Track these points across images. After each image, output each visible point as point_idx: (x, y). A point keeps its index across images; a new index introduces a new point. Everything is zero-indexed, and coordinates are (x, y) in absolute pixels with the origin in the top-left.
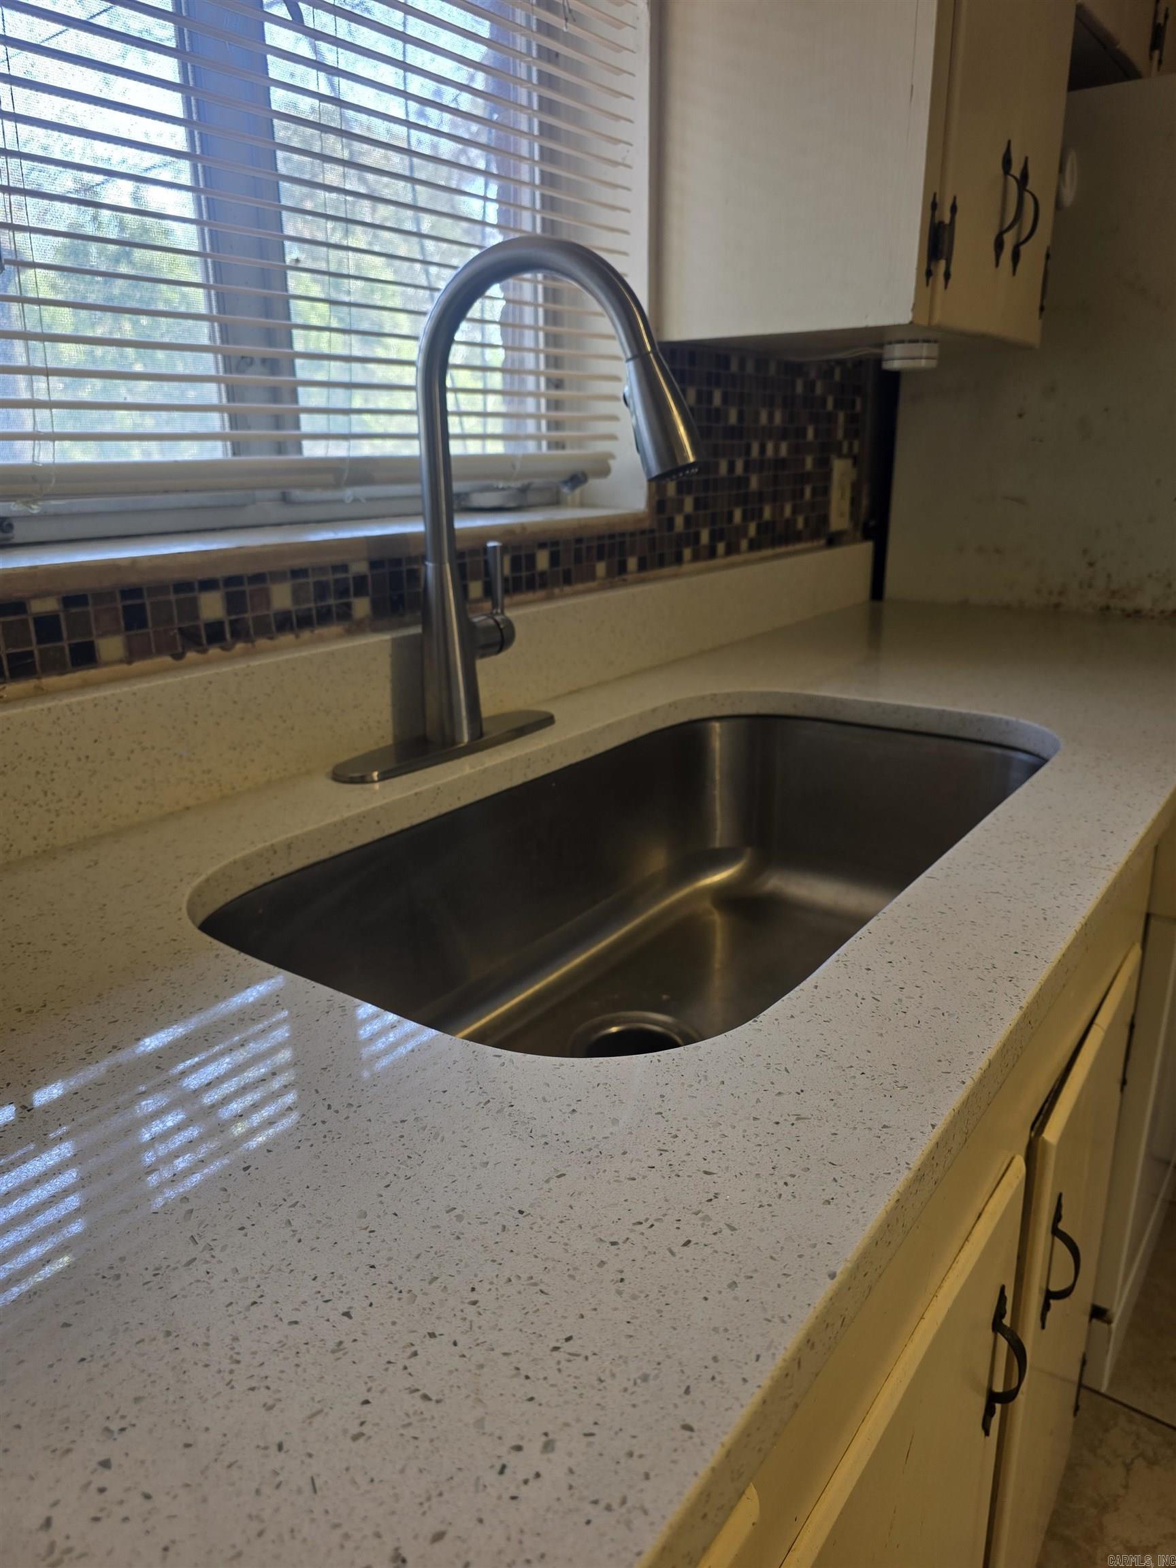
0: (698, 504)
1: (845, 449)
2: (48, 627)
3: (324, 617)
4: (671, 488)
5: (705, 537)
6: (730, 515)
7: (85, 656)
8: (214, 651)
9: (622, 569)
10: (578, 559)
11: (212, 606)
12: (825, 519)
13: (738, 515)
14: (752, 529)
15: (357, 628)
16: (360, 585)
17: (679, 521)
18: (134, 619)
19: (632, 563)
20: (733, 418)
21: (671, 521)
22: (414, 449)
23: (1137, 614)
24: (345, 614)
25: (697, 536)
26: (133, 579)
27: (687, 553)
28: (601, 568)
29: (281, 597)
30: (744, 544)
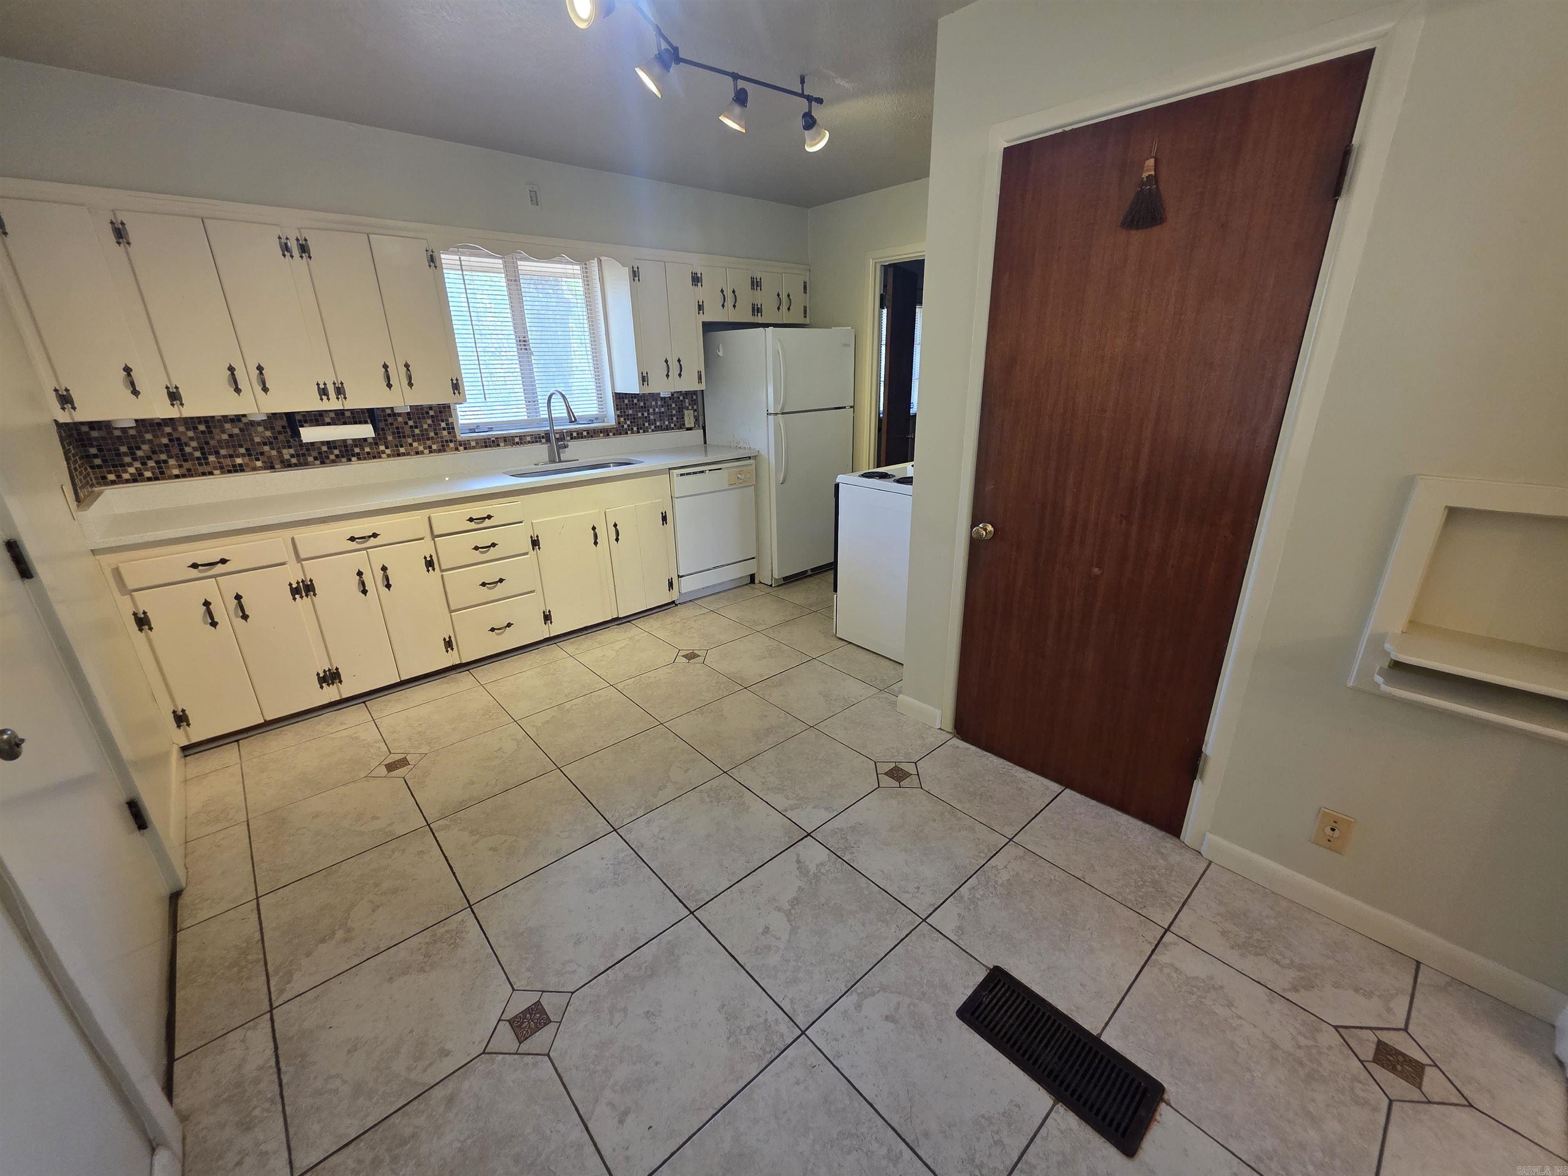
0: (631, 422)
1: (690, 407)
2: (493, 441)
3: (537, 442)
4: (622, 419)
5: (635, 429)
6: (644, 425)
7: (498, 445)
8: (518, 446)
9: (608, 435)
10: (595, 433)
11: (517, 440)
12: (684, 424)
13: (647, 424)
14: (653, 427)
15: (544, 444)
16: (543, 437)
17: (626, 426)
18: (505, 441)
19: (611, 434)
20: (642, 404)
21: (623, 426)
22: (547, 416)
23: (740, 448)
24: (541, 441)
25: (632, 429)
26: (505, 436)
27: (629, 432)
28: (601, 435)
29: (529, 439)
30: (650, 430)
